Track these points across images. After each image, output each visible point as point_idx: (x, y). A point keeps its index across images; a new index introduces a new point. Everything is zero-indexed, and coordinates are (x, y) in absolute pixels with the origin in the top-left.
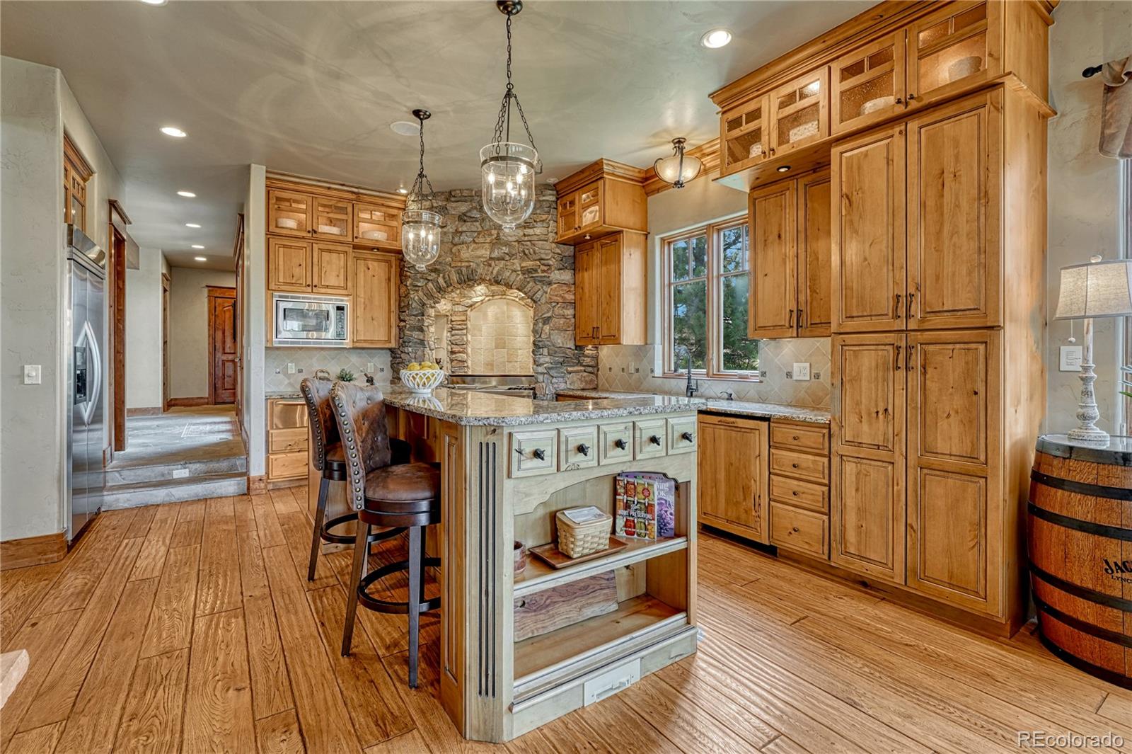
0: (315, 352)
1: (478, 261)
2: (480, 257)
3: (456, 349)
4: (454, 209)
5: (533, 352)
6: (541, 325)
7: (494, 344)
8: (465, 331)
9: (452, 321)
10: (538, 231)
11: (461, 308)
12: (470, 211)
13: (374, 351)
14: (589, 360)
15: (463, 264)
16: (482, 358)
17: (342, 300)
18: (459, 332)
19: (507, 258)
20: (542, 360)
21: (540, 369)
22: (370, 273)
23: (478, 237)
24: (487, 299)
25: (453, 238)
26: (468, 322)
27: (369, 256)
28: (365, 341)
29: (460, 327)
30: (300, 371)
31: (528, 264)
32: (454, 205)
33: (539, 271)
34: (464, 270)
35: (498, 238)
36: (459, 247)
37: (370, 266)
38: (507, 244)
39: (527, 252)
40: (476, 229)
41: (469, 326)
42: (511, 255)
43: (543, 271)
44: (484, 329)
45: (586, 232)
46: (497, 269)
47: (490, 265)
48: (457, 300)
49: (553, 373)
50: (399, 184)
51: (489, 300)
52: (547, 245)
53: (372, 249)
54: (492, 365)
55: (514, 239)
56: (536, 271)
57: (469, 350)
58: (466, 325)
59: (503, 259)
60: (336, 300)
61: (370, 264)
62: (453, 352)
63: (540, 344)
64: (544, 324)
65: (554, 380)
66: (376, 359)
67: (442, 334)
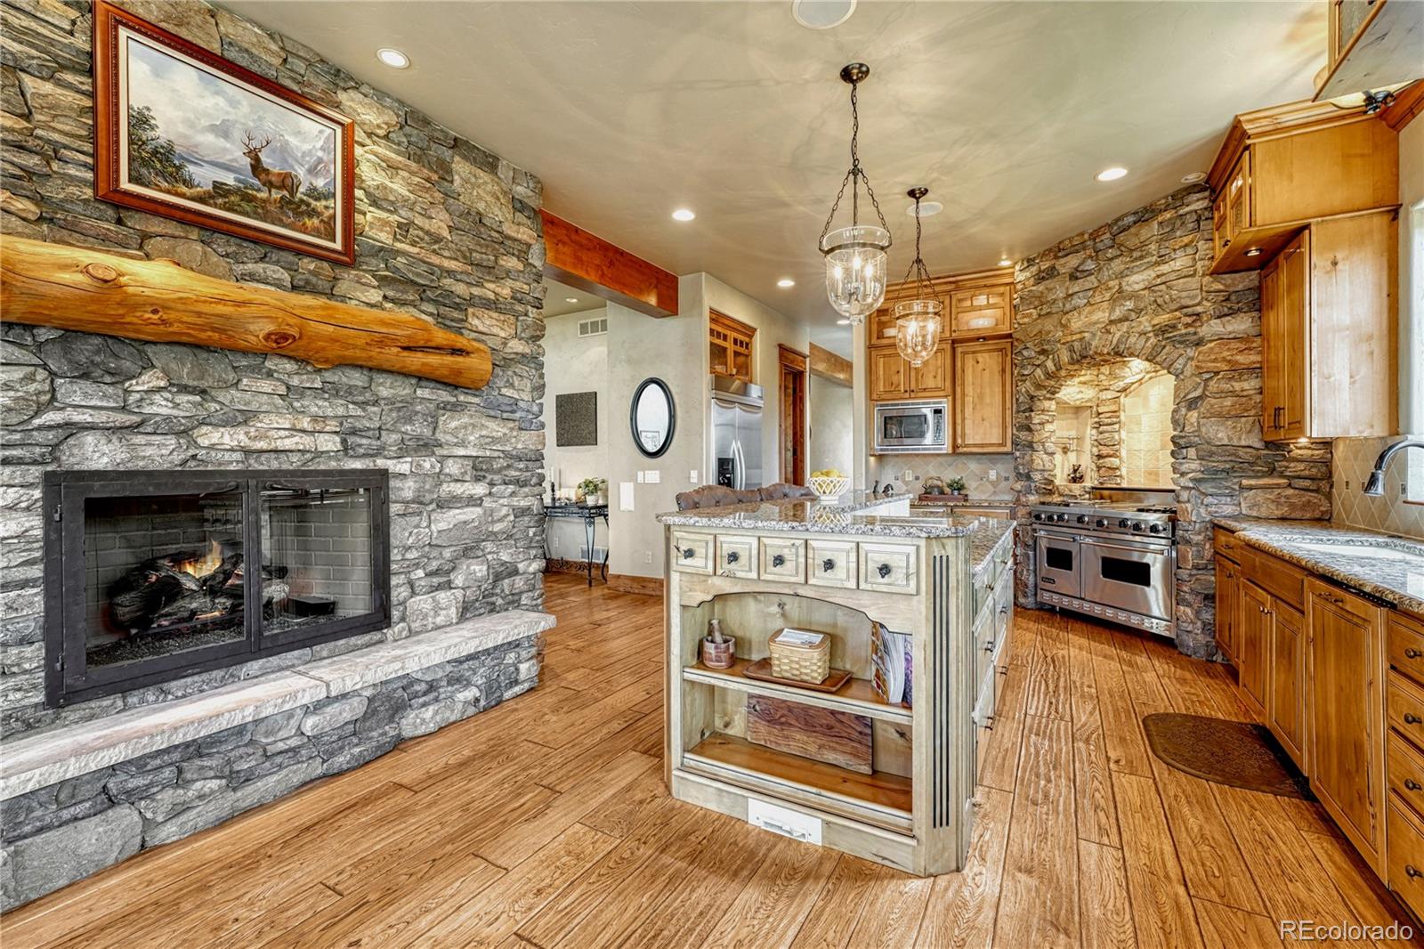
0: (932, 459)
1: (1093, 329)
2: (1095, 323)
3: (1105, 451)
4: (1063, 265)
5: (1173, 453)
6: (1184, 411)
7: (1159, 443)
8: (1117, 426)
9: (1099, 414)
10: (1177, 265)
11: (1109, 395)
12: (1082, 263)
13: (996, 456)
14: (1301, 466)
15: (1074, 337)
16: (1141, 463)
17: (940, 403)
18: (1109, 428)
19: (1133, 315)
20: (1184, 468)
21: (1184, 482)
22: (980, 366)
23: (1093, 296)
24: (1148, 376)
25: (1064, 305)
26: (1122, 414)
27: (978, 348)
28: (975, 445)
29: (1109, 421)
30: (917, 478)
31: (1163, 318)
32: (1062, 261)
33: (1180, 326)
34: (1076, 345)
35: (1120, 291)
36: (1068, 316)
37: (980, 360)
38: (1134, 296)
39: (1160, 301)
40: (1091, 286)
41: (1123, 418)
42: (1139, 311)
43: (1187, 325)
44: (1145, 420)
45: (1249, 245)
46: (1118, 335)
47: (1108, 332)
48: (1105, 383)
49: (1204, 487)
50: (1000, 256)
51: (1151, 378)
52: (1194, 283)
53: (978, 339)
54: (1157, 474)
55: (1141, 286)
56: (1174, 327)
57: (1123, 453)
58: (1118, 417)
59: (1127, 320)
60: (934, 403)
61: (980, 357)
62: (1100, 457)
63: (1182, 442)
64: (1189, 408)
65: (1209, 500)
66: (999, 466)
67: (1085, 432)
